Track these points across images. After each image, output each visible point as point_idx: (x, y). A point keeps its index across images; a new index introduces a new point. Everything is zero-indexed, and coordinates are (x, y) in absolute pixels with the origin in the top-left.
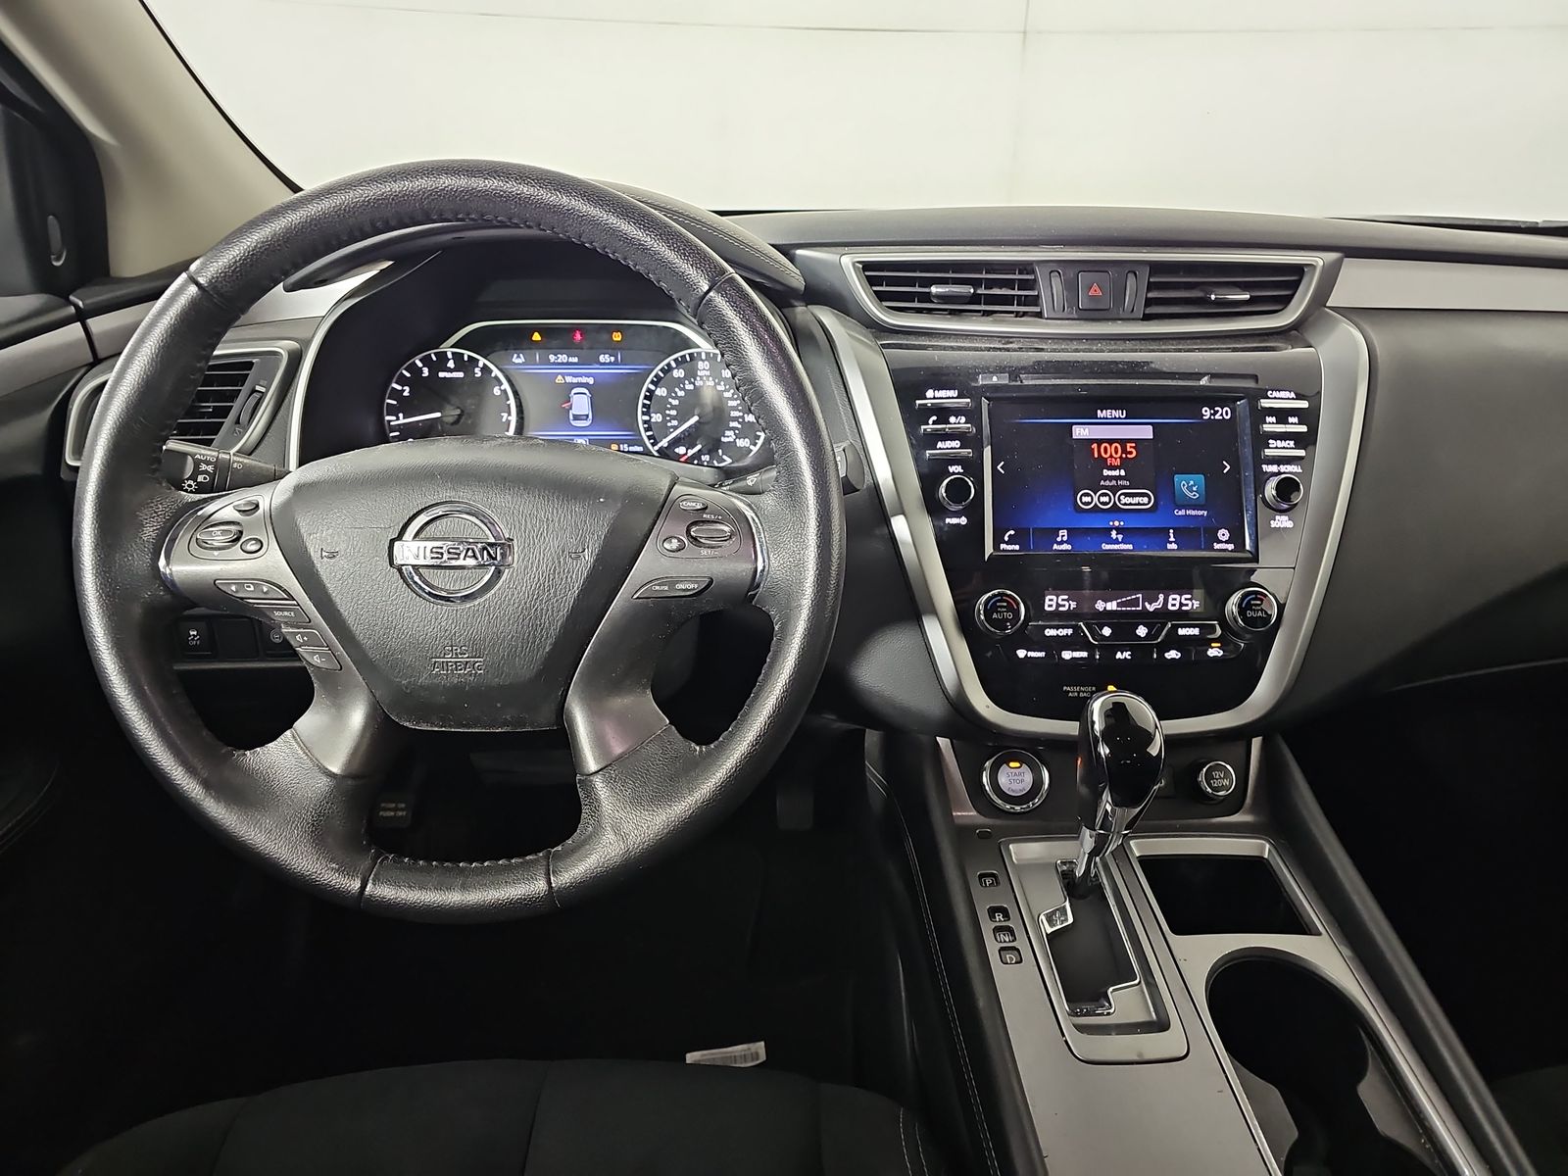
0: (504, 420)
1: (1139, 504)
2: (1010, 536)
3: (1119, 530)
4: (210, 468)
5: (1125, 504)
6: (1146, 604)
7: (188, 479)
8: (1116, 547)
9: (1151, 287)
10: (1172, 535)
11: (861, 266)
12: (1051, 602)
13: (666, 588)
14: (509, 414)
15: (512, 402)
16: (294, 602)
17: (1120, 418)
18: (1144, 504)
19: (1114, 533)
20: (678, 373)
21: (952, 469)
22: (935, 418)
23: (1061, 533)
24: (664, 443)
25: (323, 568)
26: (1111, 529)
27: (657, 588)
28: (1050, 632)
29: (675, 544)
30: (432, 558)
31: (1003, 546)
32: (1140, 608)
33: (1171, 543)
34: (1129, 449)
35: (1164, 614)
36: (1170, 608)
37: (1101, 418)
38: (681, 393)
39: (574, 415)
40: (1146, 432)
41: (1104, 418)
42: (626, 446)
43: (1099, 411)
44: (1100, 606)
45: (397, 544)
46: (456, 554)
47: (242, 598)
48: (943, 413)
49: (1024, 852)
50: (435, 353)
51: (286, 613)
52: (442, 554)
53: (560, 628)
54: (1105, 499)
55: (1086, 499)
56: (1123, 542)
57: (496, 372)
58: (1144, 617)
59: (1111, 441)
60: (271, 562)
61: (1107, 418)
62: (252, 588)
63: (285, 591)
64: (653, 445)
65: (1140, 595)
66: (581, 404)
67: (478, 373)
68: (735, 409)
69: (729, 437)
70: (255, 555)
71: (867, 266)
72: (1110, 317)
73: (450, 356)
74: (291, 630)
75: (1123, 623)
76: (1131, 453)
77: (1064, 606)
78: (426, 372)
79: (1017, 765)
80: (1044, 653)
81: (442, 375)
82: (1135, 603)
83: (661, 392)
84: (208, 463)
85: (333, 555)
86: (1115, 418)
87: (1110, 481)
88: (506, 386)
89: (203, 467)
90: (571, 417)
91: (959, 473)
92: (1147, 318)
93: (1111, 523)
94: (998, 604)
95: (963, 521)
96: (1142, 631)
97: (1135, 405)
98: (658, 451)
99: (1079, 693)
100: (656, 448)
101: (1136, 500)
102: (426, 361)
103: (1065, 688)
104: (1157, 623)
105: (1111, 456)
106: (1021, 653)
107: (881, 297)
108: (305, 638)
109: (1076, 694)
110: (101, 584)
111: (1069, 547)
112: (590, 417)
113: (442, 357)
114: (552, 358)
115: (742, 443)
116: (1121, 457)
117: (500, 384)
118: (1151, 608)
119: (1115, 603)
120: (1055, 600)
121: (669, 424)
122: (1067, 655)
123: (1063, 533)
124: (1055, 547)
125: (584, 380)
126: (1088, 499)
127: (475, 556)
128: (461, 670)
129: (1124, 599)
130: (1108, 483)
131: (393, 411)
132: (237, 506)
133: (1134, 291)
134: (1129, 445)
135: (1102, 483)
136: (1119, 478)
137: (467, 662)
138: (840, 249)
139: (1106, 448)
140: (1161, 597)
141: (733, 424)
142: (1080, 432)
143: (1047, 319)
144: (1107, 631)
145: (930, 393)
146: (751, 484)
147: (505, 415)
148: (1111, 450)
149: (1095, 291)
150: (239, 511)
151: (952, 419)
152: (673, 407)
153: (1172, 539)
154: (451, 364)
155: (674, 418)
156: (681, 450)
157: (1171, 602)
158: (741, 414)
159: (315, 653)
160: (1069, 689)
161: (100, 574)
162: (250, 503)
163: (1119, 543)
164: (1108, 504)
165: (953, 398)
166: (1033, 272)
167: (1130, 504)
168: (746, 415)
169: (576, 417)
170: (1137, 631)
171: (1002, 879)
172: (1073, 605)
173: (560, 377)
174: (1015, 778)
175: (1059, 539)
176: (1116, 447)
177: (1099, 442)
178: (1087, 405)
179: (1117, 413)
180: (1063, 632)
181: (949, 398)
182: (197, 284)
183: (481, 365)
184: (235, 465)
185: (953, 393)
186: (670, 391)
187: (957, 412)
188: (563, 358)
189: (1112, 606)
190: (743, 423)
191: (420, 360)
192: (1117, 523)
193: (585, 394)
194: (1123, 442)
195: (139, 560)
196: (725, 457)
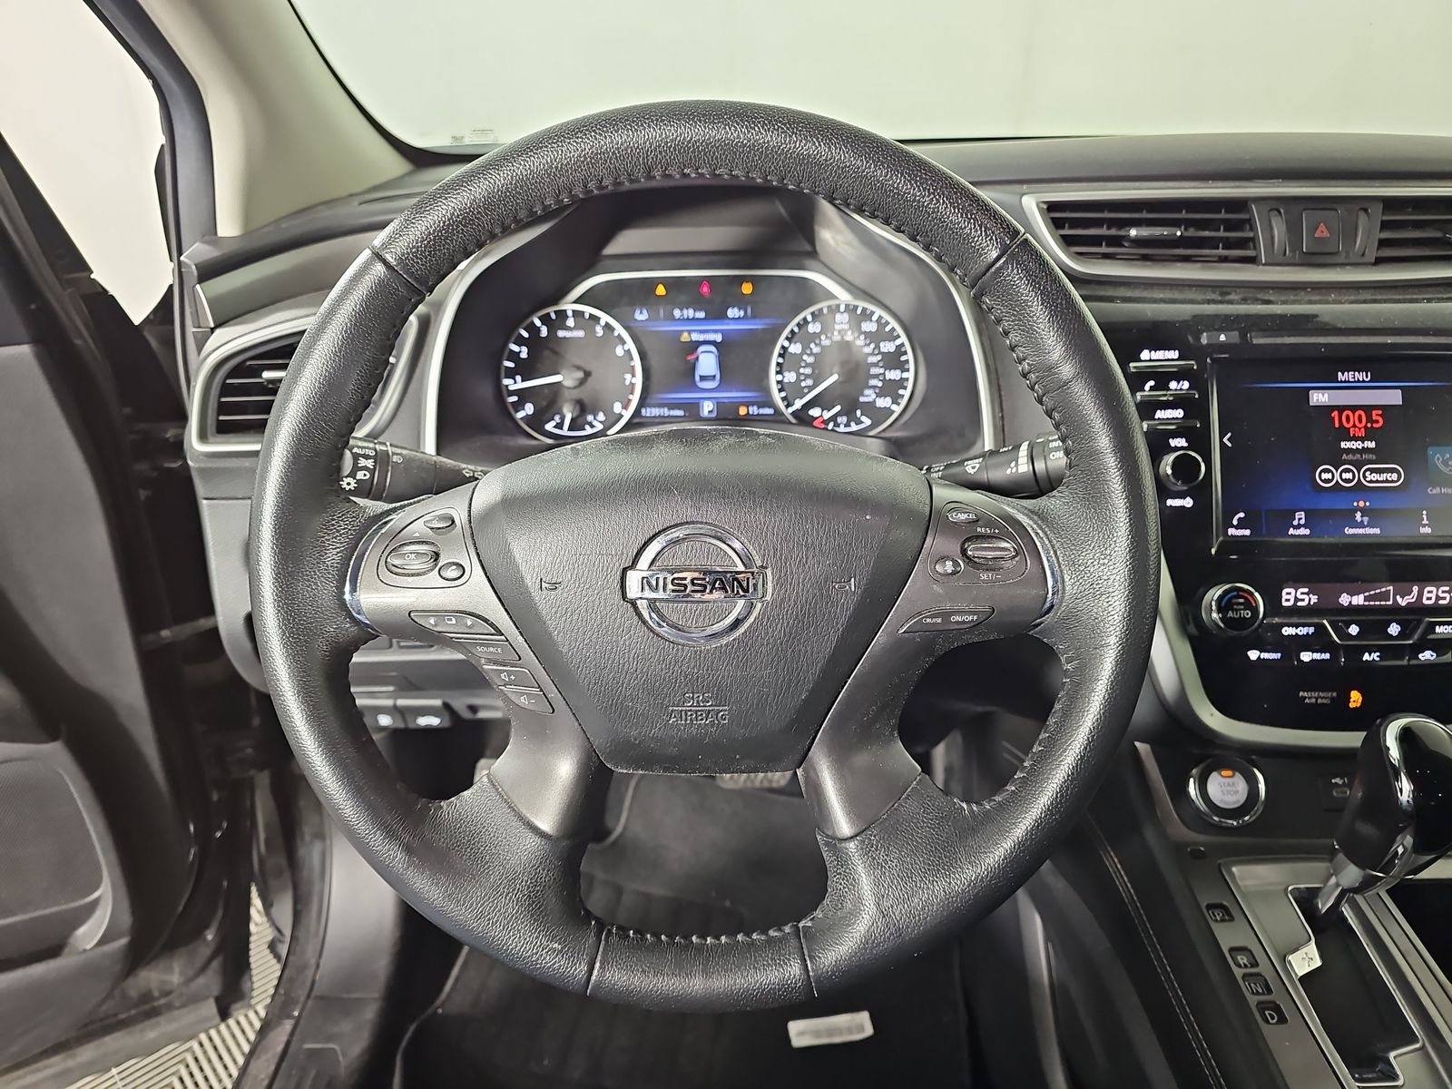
0: (627, 383)
1: (1387, 481)
2: (1239, 519)
3: (1364, 512)
4: (370, 463)
5: (1371, 482)
6: (1398, 597)
7: (346, 477)
8: (1361, 531)
9: (1385, 225)
10: (1425, 517)
11: (1045, 207)
12: (1289, 596)
13: (939, 620)
14: (633, 376)
15: (637, 362)
16: (503, 637)
17: (1364, 381)
18: (1393, 481)
19: (1358, 515)
20: (813, 328)
21: (1174, 442)
22: (1152, 383)
23: (1297, 515)
24: (798, 404)
25: (542, 600)
26: (1355, 510)
27: (928, 620)
28: (1287, 631)
29: (949, 566)
30: (673, 591)
31: (1231, 531)
32: (1391, 602)
33: (1424, 526)
34: (1374, 418)
35: (1418, 610)
36: (1426, 602)
37: (1341, 382)
38: (816, 350)
39: (701, 377)
40: (1394, 397)
41: (1345, 382)
42: (755, 408)
43: (1340, 374)
44: (1345, 600)
45: (629, 573)
46: (700, 585)
47: (440, 632)
48: (1162, 378)
49: (1250, 877)
50: (555, 312)
51: (491, 649)
52: (685, 586)
53: (821, 672)
54: (1347, 476)
55: (1326, 476)
56: (1370, 525)
57: (619, 330)
58: (1395, 613)
59: (1354, 408)
60: (476, 593)
61: (1349, 382)
62: (454, 621)
63: (492, 625)
64: (787, 406)
65: (1391, 588)
66: (707, 363)
67: (599, 331)
68: (876, 365)
69: (869, 396)
70: (457, 583)
71: (1052, 207)
72: (1339, 262)
73: (570, 313)
74: (495, 667)
75: (1373, 620)
76: (1377, 422)
77: (1303, 600)
78: (544, 332)
79: (1230, 773)
80: (1279, 655)
81: (561, 334)
82: (1385, 596)
83: (795, 348)
84: (367, 457)
85: (554, 586)
86: (1359, 381)
87: (1354, 455)
88: (630, 345)
89: (362, 462)
90: (697, 378)
91: (1182, 448)
92: (1379, 261)
93: (1355, 504)
94: (1234, 601)
95: (1188, 502)
96: (1394, 629)
97: (1382, 364)
98: (793, 414)
99: (1317, 699)
100: (791, 410)
101: (1383, 477)
102: (545, 320)
103: (1301, 694)
104: (1414, 620)
105: (1354, 426)
106: (1253, 655)
107: (1068, 241)
108: (513, 677)
109: (1313, 700)
110: (284, 619)
111: (1307, 532)
112: (718, 377)
113: (562, 315)
114: (677, 313)
115: (883, 402)
116: (1366, 427)
117: (624, 343)
118: (1402, 602)
119: (1361, 597)
120: (1293, 594)
121: (803, 384)
122: (1306, 657)
123: (1301, 515)
124: (1291, 531)
125: (711, 337)
126: (1329, 476)
127: (723, 588)
128: (702, 720)
129: (1372, 593)
130: (1351, 457)
131: (511, 374)
132: (428, 521)
133: (1367, 232)
134: (1374, 412)
135: (1344, 456)
136: (1365, 450)
137: (709, 711)
138: (1016, 188)
139: (1348, 417)
140: (1415, 589)
141: (873, 382)
142: (1319, 398)
143: (1264, 265)
144: (1354, 630)
145: (1145, 355)
146: (972, 471)
147: (628, 376)
148: (1354, 418)
149: (1323, 232)
150: (432, 529)
151: (1173, 385)
152: (807, 365)
153: (1425, 522)
154: (570, 322)
155: (807, 376)
156: (815, 412)
157: (1426, 595)
158: (882, 371)
159: (523, 694)
160: (1306, 694)
161: (283, 608)
162: (442, 518)
163: (1364, 527)
164: (1351, 481)
165: (1173, 360)
166: (1249, 211)
167: (1377, 481)
168: (887, 373)
169: (703, 378)
170: (1389, 630)
171: (1234, 912)
172: (1314, 599)
173: (686, 334)
174: (1226, 789)
175: (1295, 523)
176: (1360, 416)
177: (1341, 409)
178: (1326, 366)
179: (1360, 376)
180: (1302, 631)
181: (1168, 360)
182: (385, 262)
183: (603, 323)
184: (395, 459)
185: (1174, 354)
186: (805, 347)
187: (1178, 376)
188: (690, 313)
189: (1359, 600)
190: (884, 381)
191: (540, 318)
192: (1361, 504)
193: (711, 352)
194: (1368, 409)
195: (323, 590)
196: (864, 419)
